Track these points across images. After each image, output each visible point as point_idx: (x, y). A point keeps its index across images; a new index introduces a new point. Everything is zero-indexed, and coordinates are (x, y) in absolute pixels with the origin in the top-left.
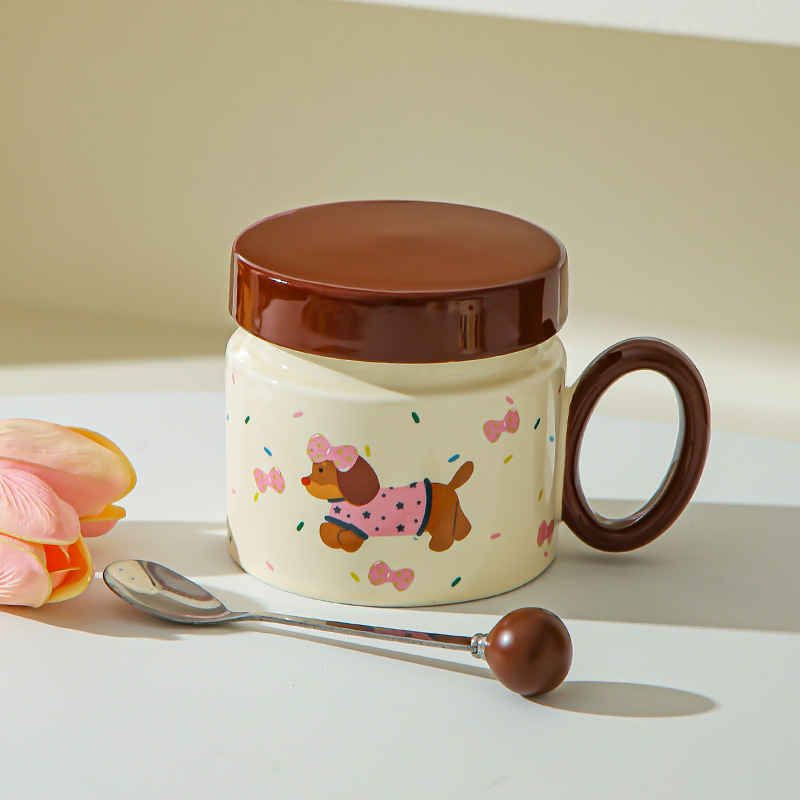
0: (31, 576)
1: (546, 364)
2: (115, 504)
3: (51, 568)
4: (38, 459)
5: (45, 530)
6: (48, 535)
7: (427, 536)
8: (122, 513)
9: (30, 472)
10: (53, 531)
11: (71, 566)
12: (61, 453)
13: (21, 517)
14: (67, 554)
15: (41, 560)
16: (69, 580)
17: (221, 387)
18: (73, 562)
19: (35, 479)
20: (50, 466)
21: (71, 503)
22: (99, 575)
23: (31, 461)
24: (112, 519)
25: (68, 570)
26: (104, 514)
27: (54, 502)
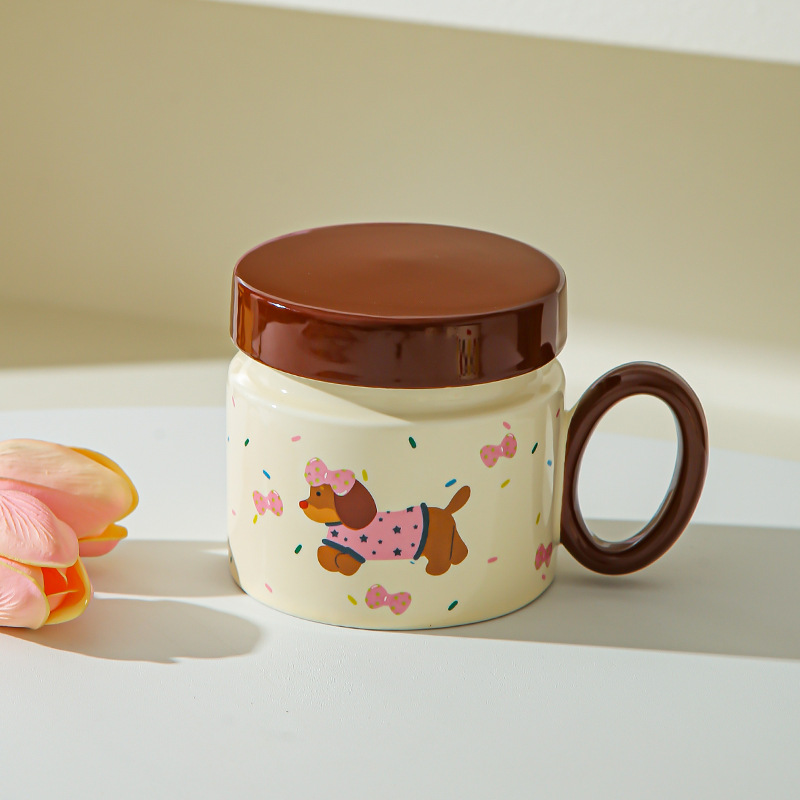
0: (29, 600)
1: (545, 388)
2: (117, 523)
3: (48, 591)
4: (40, 480)
5: (43, 553)
6: (46, 558)
7: (424, 560)
8: (123, 532)
9: (26, 492)
10: (50, 554)
12: (64, 473)
13: (19, 540)
14: (65, 577)
15: (38, 583)
16: (67, 603)
18: (71, 586)
20: (52, 487)
21: (72, 525)
22: (100, 595)
23: (33, 482)
24: (114, 539)
25: (66, 593)
26: (105, 534)
27: (52, 525)
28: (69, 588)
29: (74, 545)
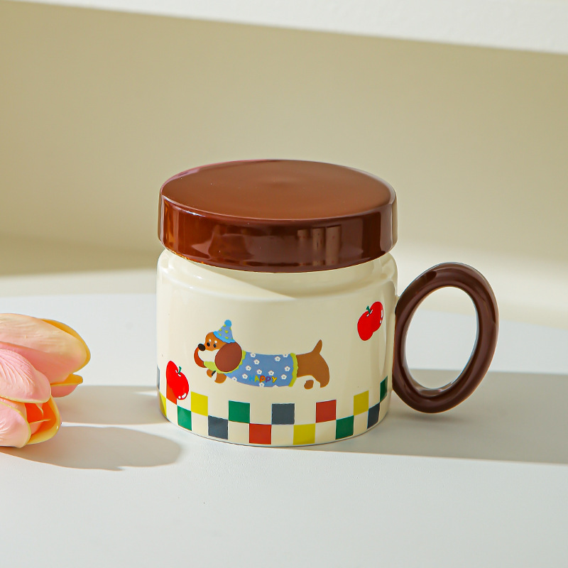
0: (16, 426)
2: (75, 373)
3: (30, 420)
4: (21, 342)
5: (26, 393)
6: (28, 397)
8: (80, 380)
9: (15, 351)
10: (31, 393)
11: (44, 418)
12: (40, 336)
13: (8, 384)
14: (41, 410)
15: (23, 414)
16: (43, 428)
17: (154, 290)
18: (46, 416)
19: (19, 356)
20: (29, 347)
21: (45, 373)
22: (65, 424)
23: (16, 343)
24: (73, 384)
25: (42, 421)
26: (65, 382)
27: (32, 373)
28: (45, 418)
29: (47, 387)
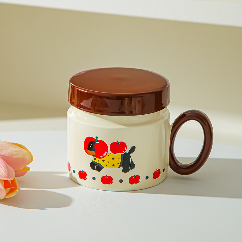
2: (26, 166)
3: (5, 188)
5: (4, 176)
6: (5, 177)
8: (29, 169)
10: (6, 176)
12: (11, 150)
14: (11, 183)
15: (2, 185)
16: (11, 191)
18: (13, 186)
20: (6, 155)
22: (21, 189)
24: (26, 171)
25: (11, 188)
26: (23, 170)
27: (7, 167)
29: (13, 173)
